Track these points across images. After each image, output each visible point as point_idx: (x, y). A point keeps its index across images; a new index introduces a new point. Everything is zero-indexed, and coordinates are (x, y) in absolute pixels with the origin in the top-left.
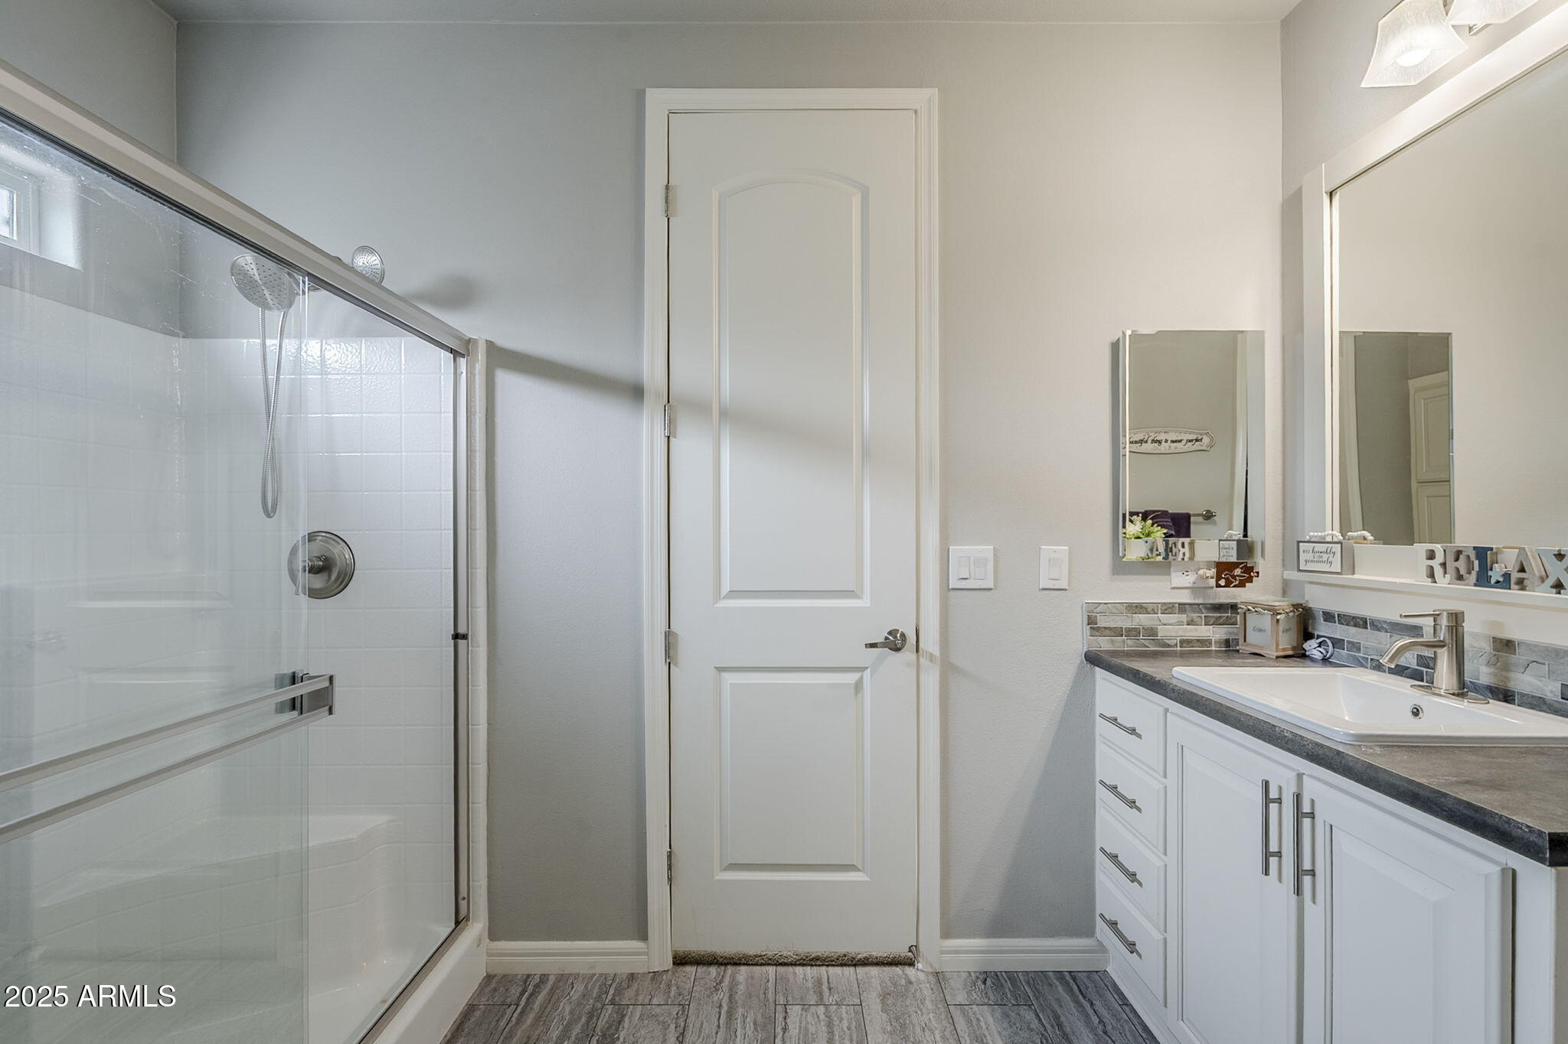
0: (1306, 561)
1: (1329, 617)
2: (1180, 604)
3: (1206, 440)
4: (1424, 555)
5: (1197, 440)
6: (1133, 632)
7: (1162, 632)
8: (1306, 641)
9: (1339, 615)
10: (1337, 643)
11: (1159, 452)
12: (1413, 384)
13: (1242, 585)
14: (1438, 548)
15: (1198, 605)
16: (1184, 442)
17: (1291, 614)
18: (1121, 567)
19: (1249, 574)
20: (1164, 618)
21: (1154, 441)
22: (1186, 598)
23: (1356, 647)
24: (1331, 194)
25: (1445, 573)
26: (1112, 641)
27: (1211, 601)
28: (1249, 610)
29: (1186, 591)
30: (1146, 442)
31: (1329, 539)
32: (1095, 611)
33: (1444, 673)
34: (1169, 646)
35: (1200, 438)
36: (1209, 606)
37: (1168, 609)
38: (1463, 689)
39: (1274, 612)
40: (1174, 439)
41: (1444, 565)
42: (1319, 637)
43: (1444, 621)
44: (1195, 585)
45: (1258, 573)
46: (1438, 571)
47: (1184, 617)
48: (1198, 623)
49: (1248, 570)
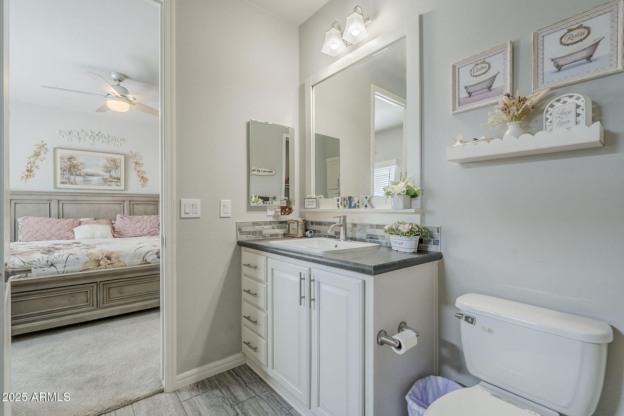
0: (307, 205)
1: (312, 223)
2: (270, 222)
3: (274, 172)
4: (336, 200)
5: (271, 172)
6: (254, 233)
7: (265, 232)
8: (306, 232)
9: (315, 222)
10: (315, 231)
11: (259, 175)
12: (328, 160)
13: (288, 214)
14: (340, 198)
15: (275, 222)
16: (267, 172)
17: (302, 223)
18: (250, 208)
19: (290, 210)
20: (265, 227)
21: (257, 171)
22: (271, 219)
23: (319, 232)
24: (313, 86)
25: (342, 205)
26: (247, 236)
27: (279, 221)
28: (291, 222)
29: (271, 217)
30: (255, 171)
31: (312, 197)
32: (241, 225)
33: (342, 236)
34: (266, 237)
35: (272, 171)
36: (278, 222)
37: (266, 223)
38: (347, 239)
39: (298, 222)
40: (264, 170)
41: (341, 203)
42: (310, 230)
43: (342, 219)
44: (274, 215)
45: (293, 210)
46: (340, 205)
47: (271, 226)
48: (275, 228)
49: (290, 209)
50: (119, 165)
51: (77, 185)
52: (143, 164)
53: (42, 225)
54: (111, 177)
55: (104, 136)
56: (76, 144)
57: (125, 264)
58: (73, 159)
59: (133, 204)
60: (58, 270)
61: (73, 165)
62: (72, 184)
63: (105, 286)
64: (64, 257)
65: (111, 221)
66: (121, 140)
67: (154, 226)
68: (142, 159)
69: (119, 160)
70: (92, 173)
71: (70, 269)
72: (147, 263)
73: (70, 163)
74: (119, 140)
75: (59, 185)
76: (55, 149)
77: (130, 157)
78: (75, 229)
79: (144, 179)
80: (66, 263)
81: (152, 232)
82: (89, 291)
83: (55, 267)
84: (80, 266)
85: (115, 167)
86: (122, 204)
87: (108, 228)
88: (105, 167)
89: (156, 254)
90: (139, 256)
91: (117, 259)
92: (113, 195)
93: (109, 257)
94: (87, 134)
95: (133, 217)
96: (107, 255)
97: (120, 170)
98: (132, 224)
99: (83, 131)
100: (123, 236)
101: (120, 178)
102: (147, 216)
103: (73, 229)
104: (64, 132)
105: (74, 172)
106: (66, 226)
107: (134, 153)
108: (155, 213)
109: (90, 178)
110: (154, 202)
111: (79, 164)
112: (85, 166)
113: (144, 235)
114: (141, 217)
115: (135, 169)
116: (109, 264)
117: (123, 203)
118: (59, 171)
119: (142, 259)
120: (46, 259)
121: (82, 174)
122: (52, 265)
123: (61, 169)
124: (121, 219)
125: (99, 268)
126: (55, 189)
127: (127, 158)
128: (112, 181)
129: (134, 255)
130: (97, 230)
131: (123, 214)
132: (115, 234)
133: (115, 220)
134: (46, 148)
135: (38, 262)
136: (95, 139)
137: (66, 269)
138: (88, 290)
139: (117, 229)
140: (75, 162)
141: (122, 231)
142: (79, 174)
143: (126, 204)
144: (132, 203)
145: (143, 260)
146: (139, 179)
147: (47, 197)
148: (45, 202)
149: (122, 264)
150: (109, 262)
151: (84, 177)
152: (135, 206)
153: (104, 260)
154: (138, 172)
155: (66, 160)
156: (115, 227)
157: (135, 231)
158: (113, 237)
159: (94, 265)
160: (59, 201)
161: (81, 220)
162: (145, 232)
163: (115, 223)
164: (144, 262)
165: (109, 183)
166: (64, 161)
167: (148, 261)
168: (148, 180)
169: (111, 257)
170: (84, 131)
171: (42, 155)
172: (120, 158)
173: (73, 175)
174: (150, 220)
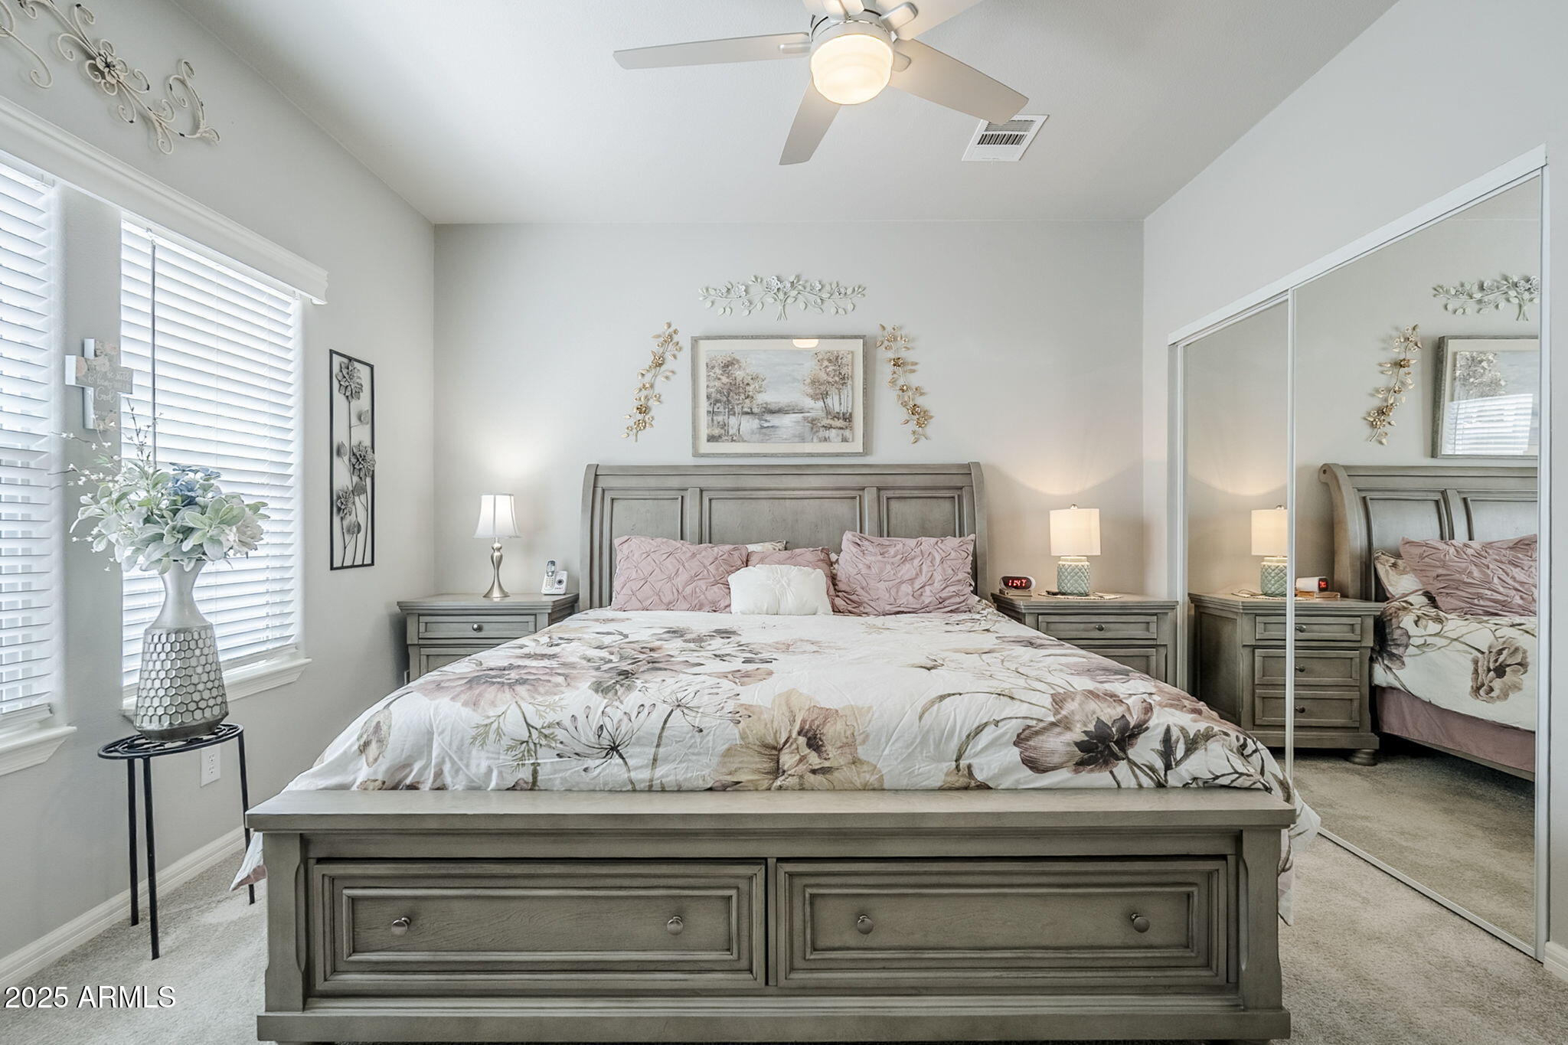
50: (850, 374)
51: (745, 444)
52: (916, 364)
53: (657, 561)
54: (828, 413)
55: (811, 285)
56: (740, 320)
57: (881, 779)
58: (736, 366)
59: (888, 498)
60: (633, 774)
61: (735, 385)
62: (733, 440)
63: (799, 882)
64: (654, 715)
65: (828, 555)
66: (854, 290)
67: (957, 578)
68: (913, 348)
69: (850, 356)
70: (780, 405)
71: (671, 778)
72: (973, 784)
73: (728, 377)
74: (849, 291)
75: (705, 447)
76: (695, 341)
77: (878, 344)
78: (732, 579)
79: (919, 415)
80: (658, 746)
81: (950, 597)
82: (734, 899)
83: (623, 758)
84: (708, 766)
85: (837, 379)
86: (858, 498)
87: (818, 578)
88: (813, 382)
89: (1015, 744)
90: (937, 745)
91: (847, 750)
92: (831, 470)
93: (815, 738)
94: (768, 288)
95: (887, 543)
96: (807, 727)
97: (852, 389)
98: (889, 567)
99: (759, 280)
100: (862, 609)
101: (851, 414)
102: (933, 540)
103: (729, 579)
104: (715, 290)
105: (738, 404)
106: (712, 568)
107: (889, 329)
108: (953, 527)
109: (774, 420)
110: (952, 491)
111: (748, 380)
112: (763, 383)
113: (925, 609)
114: (912, 542)
115: (893, 382)
116: (814, 772)
117: (860, 496)
118: (704, 405)
119: (954, 764)
120: (596, 720)
121: (755, 410)
122: (614, 748)
123: (708, 397)
124: (854, 549)
125: (778, 783)
126: (695, 459)
127: (870, 347)
128: (831, 427)
129: (915, 738)
130: (789, 585)
131: (861, 532)
132: (839, 602)
133: (839, 551)
134: (678, 343)
135: (571, 729)
136: (788, 301)
137: (660, 772)
138: (733, 892)
139: (844, 583)
140: (739, 374)
141: (860, 591)
142: (749, 410)
143: (869, 497)
144: (885, 494)
145: (957, 767)
146: (903, 414)
147: (675, 482)
148: (672, 494)
149: (868, 776)
150: (814, 760)
151: (760, 419)
152: (894, 504)
153: (797, 749)
154: (903, 391)
155: (718, 371)
156: (839, 574)
157: (897, 592)
158: (833, 611)
159: (759, 766)
160: (701, 491)
161: (751, 548)
162: (927, 598)
163: (838, 559)
164: (962, 781)
165: (823, 433)
166: (714, 373)
167: (980, 776)
168: (931, 417)
169: (823, 738)
170: (762, 281)
171: (669, 363)
172: (851, 349)
173: (734, 414)
174: (944, 555)
